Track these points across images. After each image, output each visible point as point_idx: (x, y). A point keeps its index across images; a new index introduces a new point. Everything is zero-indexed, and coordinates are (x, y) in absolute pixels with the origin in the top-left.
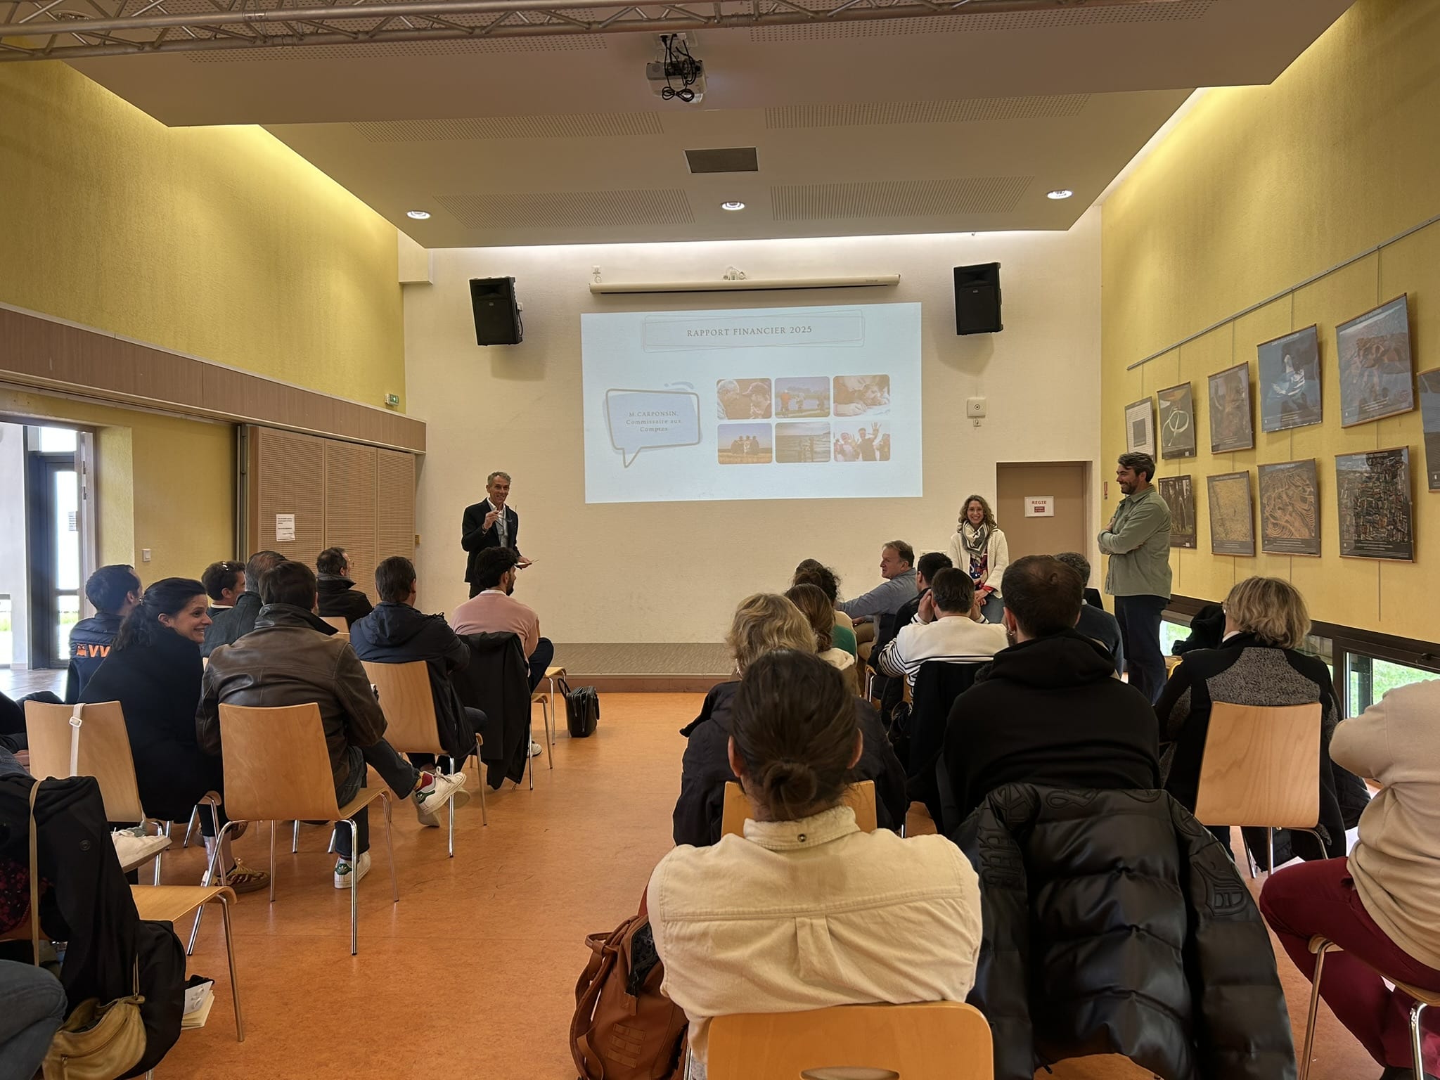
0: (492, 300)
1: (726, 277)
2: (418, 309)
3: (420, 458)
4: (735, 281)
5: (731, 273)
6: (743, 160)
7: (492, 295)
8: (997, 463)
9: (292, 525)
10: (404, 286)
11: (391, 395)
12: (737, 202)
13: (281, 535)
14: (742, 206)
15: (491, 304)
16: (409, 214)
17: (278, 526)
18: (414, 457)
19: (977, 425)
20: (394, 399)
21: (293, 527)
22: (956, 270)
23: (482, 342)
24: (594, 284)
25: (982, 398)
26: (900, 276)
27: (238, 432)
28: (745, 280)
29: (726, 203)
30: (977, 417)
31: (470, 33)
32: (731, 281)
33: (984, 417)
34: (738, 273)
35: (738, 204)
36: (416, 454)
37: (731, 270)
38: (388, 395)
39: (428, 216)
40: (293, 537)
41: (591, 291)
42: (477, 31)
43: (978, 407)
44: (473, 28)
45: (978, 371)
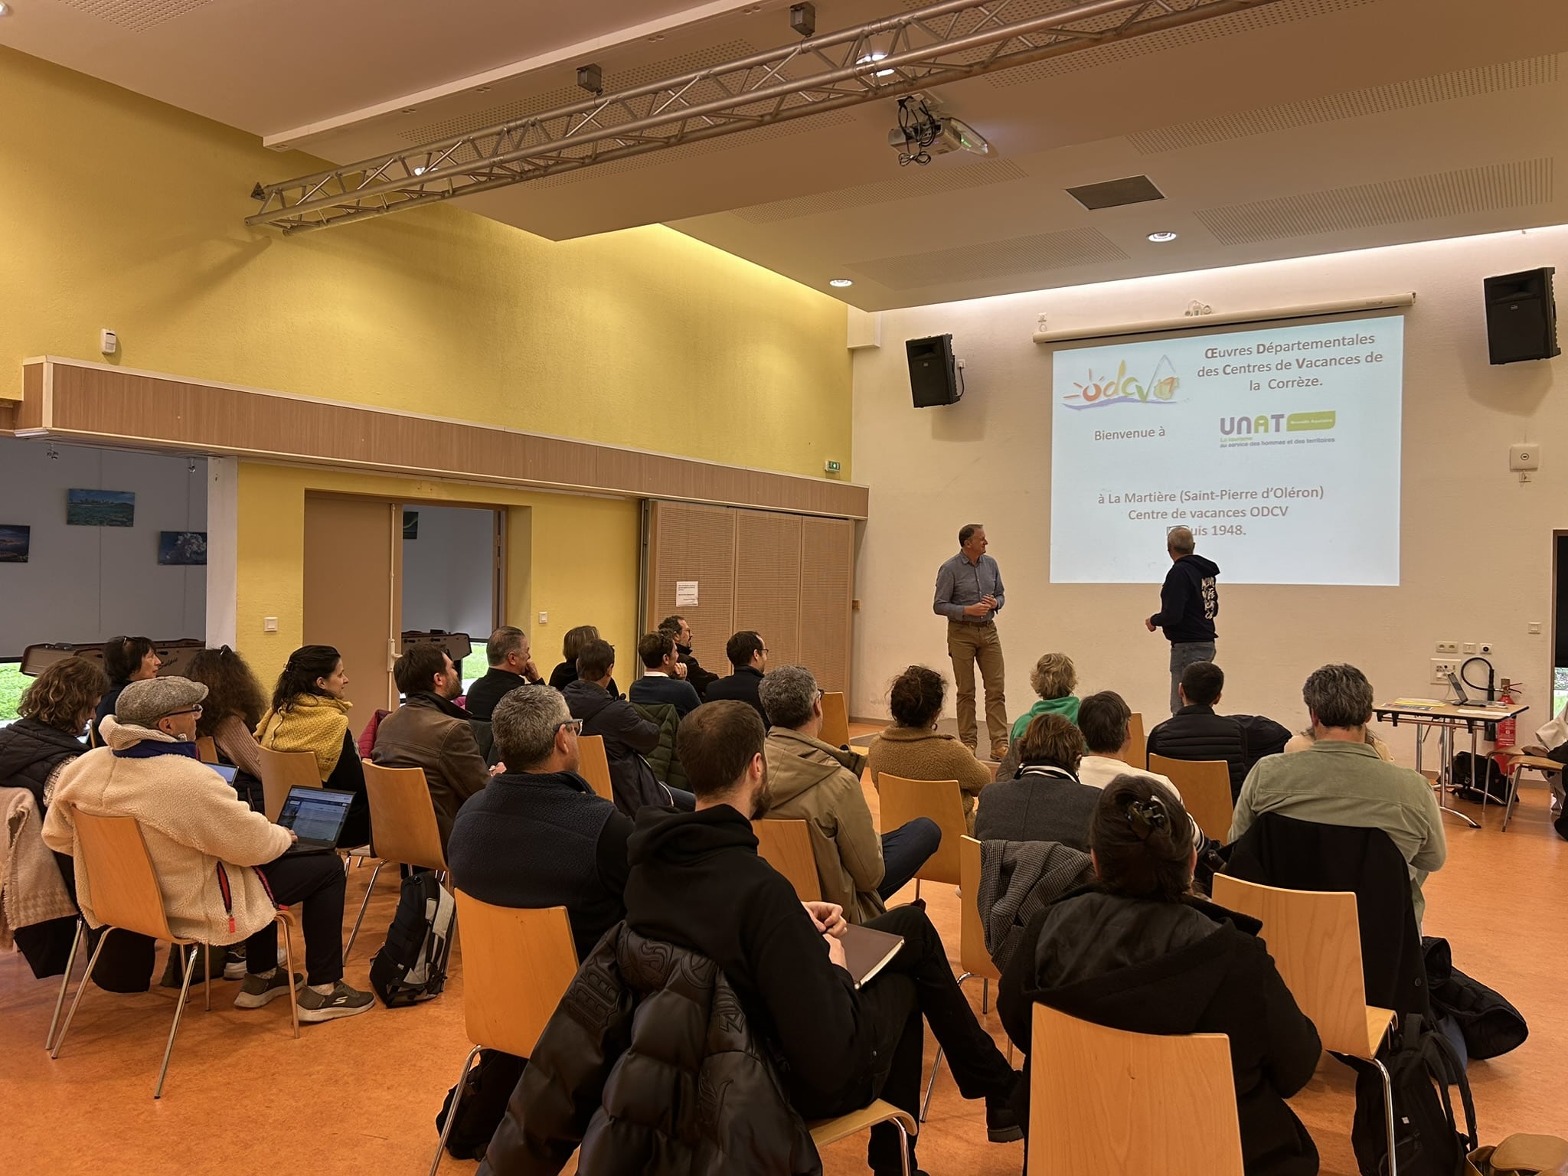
0: (925, 360)
1: (1188, 313)
2: (867, 372)
3: (860, 524)
4: (1199, 316)
5: (1194, 308)
6: (1139, 191)
7: (927, 355)
8: (1554, 531)
9: (695, 591)
10: (853, 351)
11: (830, 462)
12: (1168, 232)
13: (680, 601)
14: (1174, 236)
15: (926, 365)
16: (832, 283)
17: (678, 592)
18: (851, 523)
19: (1524, 480)
20: (835, 466)
21: (696, 595)
22: (1486, 280)
23: (919, 403)
24: (1038, 333)
25: (1533, 445)
26: (1414, 294)
27: (643, 507)
28: (1210, 315)
29: (1154, 234)
30: (1524, 469)
31: (667, 143)
32: (1194, 317)
33: (1535, 469)
34: (1203, 307)
35: (1169, 234)
36: (855, 520)
37: (1194, 305)
38: (827, 463)
39: (850, 283)
40: (696, 602)
41: (1034, 341)
42: (673, 140)
43: (1525, 457)
44: (669, 138)
45: (1528, 410)
